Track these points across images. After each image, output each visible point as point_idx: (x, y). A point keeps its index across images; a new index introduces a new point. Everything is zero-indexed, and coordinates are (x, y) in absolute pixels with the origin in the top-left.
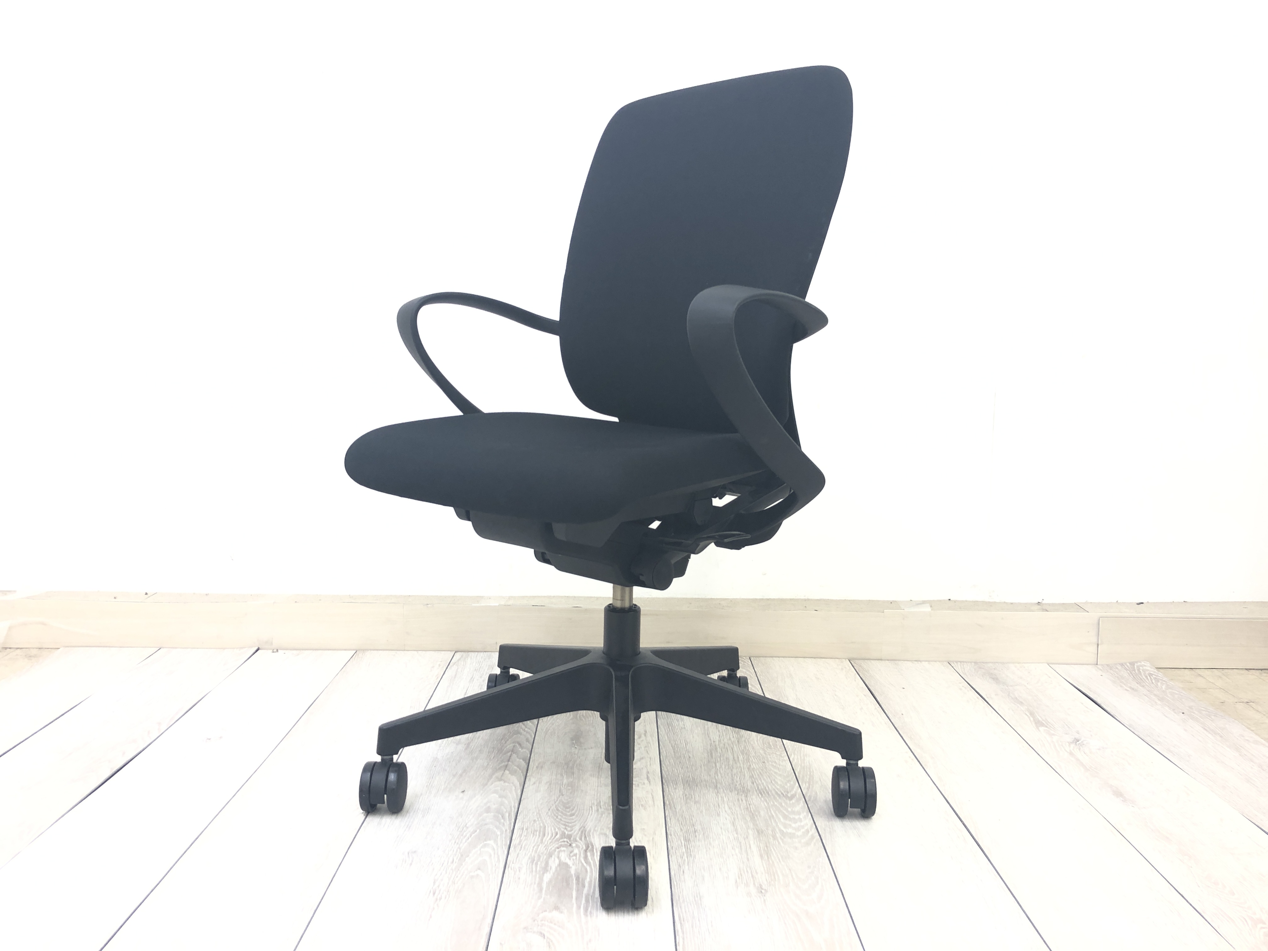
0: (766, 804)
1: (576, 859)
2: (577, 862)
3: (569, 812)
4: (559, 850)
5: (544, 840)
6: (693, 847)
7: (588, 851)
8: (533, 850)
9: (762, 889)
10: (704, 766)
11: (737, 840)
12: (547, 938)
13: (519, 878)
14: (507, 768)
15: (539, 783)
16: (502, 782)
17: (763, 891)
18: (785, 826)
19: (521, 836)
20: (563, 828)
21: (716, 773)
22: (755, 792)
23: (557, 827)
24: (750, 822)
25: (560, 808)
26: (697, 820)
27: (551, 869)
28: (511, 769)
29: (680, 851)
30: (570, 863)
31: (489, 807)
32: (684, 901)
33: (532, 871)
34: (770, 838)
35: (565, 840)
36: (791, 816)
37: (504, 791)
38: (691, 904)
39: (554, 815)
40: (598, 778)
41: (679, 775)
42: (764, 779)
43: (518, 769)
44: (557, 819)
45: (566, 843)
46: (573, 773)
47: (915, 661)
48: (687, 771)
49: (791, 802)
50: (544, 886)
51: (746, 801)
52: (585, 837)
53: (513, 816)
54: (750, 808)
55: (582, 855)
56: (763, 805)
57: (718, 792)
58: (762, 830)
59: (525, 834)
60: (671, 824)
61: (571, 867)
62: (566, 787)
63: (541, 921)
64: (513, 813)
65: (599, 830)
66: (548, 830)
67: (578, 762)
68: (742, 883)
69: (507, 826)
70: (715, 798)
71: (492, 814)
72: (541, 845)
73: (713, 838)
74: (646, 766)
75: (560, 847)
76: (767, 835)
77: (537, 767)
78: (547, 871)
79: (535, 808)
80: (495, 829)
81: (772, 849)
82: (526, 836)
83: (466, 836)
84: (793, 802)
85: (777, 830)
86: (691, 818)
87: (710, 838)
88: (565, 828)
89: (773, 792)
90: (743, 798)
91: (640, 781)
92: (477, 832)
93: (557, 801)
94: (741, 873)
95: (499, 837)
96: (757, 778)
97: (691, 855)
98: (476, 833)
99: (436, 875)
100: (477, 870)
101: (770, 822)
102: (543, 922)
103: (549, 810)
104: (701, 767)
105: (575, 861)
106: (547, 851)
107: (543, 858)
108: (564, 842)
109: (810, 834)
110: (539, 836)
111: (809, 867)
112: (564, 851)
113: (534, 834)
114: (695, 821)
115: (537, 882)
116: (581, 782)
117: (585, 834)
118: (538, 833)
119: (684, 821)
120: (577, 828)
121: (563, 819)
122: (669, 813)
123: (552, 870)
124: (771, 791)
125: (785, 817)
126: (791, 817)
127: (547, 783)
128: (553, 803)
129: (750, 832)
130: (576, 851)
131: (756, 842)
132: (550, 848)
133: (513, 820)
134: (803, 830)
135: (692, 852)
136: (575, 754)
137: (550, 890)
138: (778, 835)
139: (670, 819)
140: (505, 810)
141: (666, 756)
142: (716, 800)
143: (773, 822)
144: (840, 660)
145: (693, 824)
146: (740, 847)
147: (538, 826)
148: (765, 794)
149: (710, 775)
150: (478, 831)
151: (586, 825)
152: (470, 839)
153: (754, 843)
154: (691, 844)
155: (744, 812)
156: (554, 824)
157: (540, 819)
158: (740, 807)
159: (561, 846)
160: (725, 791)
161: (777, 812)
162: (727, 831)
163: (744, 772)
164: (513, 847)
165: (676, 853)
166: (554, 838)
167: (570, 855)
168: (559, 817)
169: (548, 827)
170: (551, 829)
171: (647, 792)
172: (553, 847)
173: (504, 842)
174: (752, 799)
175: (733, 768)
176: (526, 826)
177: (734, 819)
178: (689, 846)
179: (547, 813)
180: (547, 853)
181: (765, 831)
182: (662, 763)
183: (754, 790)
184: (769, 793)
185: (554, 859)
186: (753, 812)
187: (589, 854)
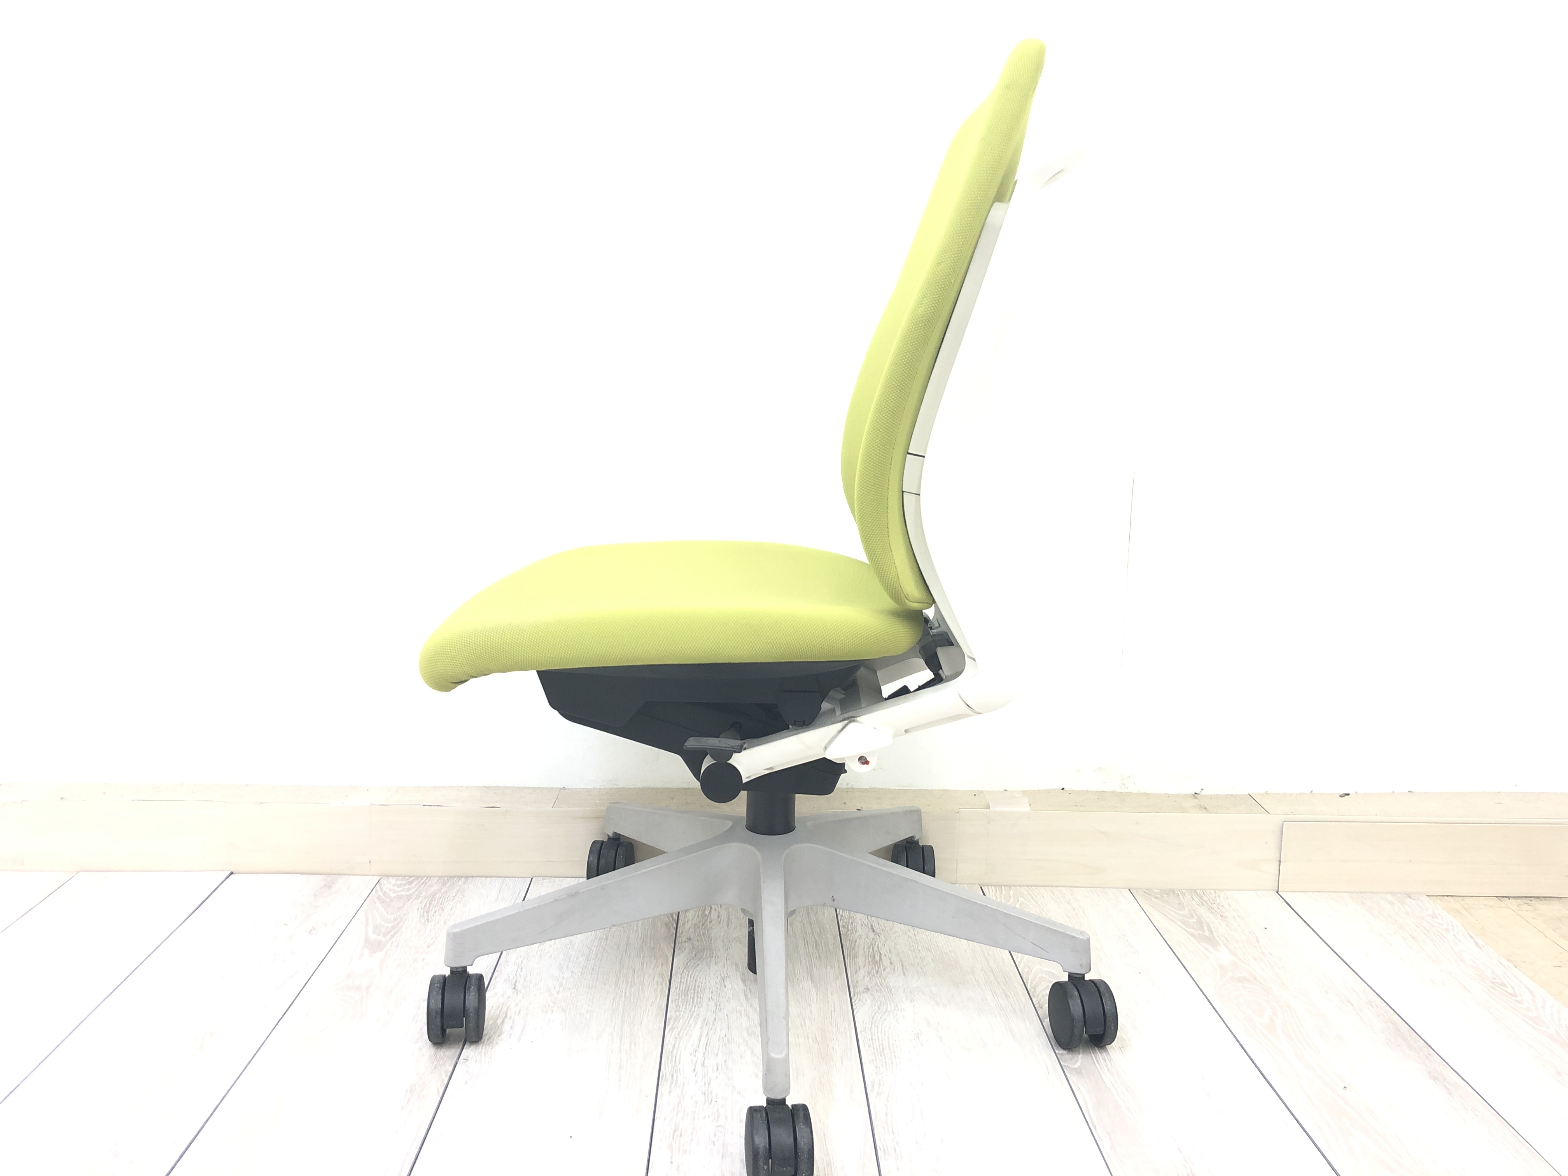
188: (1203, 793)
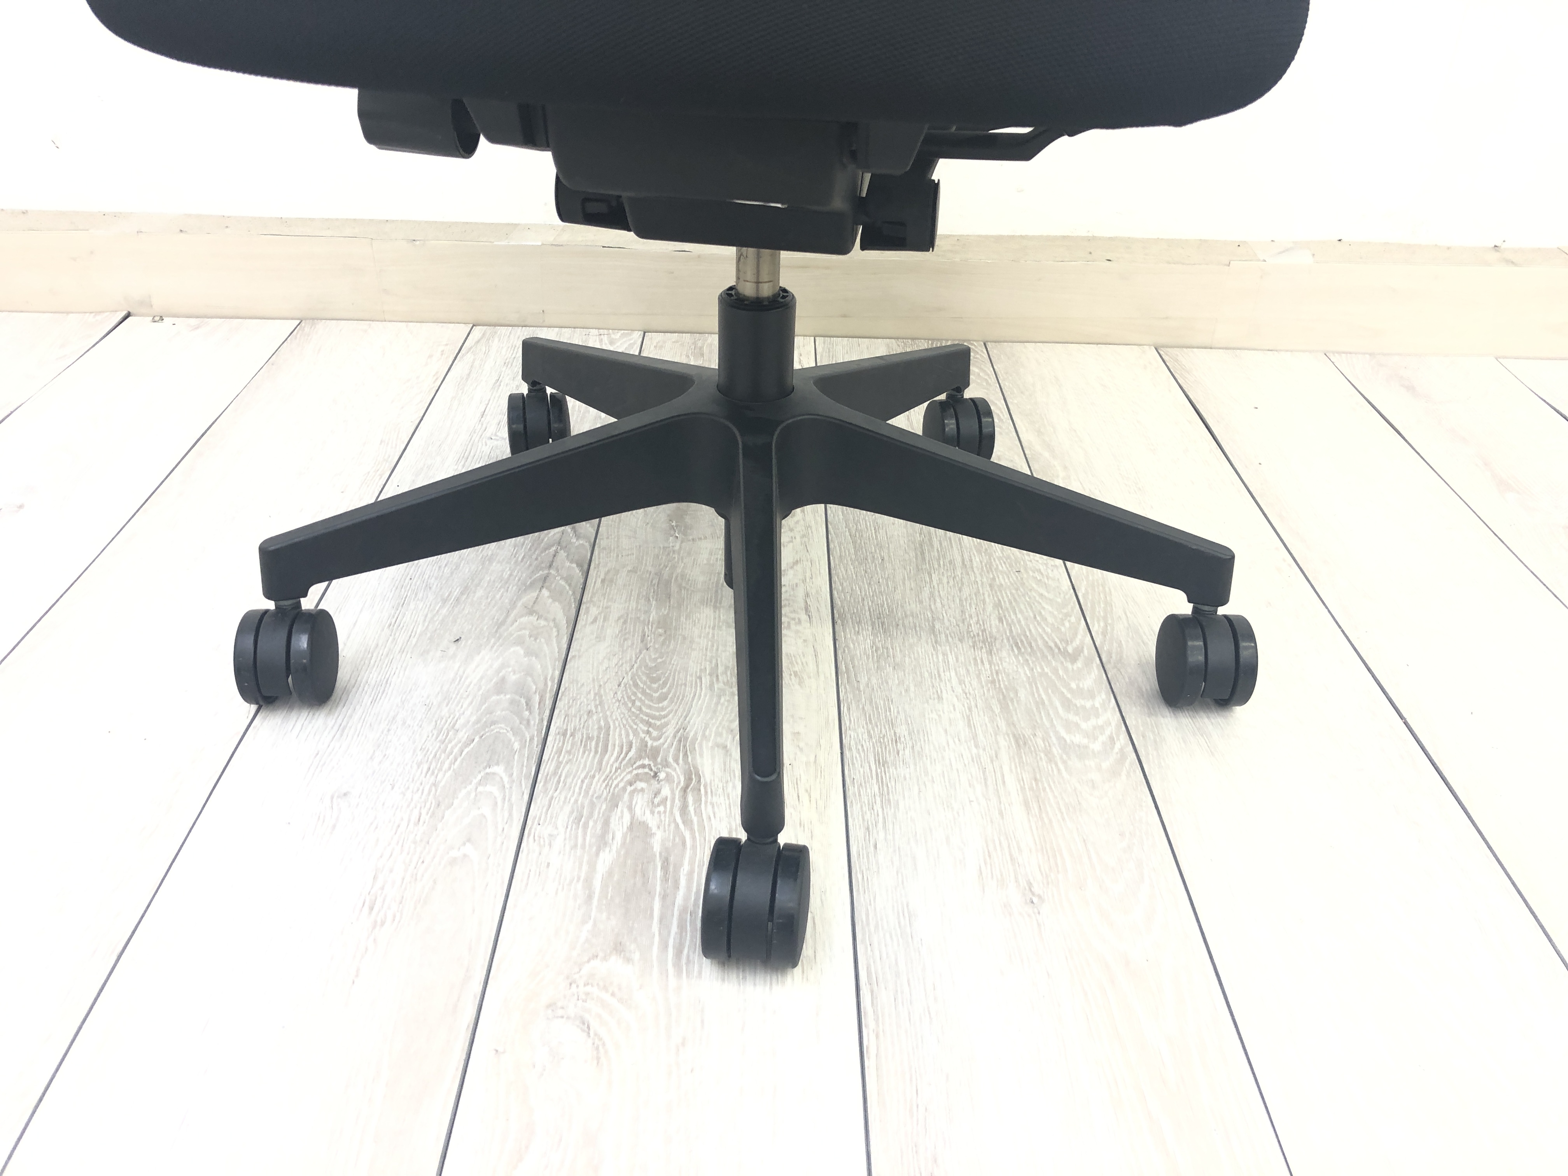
0: (1028, 672)
1: (665, 812)
2: (667, 820)
3: (656, 691)
4: (632, 788)
5: (604, 763)
6: (893, 783)
7: (688, 790)
8: (581, 788)
9: (1033, 894)
10: (909, 579)
11: (977, 763)
12: (596, 1034)
13: (549, 864)
14: (547, 584)
15: (604, 620)
16: (533, 618)
17: (1035, 900)
18: (1069, 726)
19: (559, 751)
20: (643, 732)
21: (932, 594)
22: (1005, 641)
23: (631, 727)
24: (1000, 717)
25: (641, 683)
26: (898, 712)
27: (613, 839)
28: (553, 586)
29: (869, 790)
30: (652, 822)
31: (503, 680)
32: (877, 927)
33: (576, 846)
34: (1041, 758)
35: (646, 762)
36: (1079, 702)
37: (536, 639)
38: (891, 937)
39: (629, 698)
40: (715, 607)
41: (863, 600)
42: (1021, 611)
43: (568, 588)
44: (633, 710)
45: (647, 770)
46: (669, 596)
47: (1268, 350)
48: (879, 592)
49: (1075, 667)
50: (597, 884)
51: (990, 663)
52: (685, 755)
53: (547, 702)
54: (999, 681)
55: (677, 801)
56: (1023, 675)
57: (936, 642)
58: (1024, 736)
59: (569, 748)
60: (850, 721)
61: (655, 834)
62: (653, 630)
63: (585, 985)
64: (548, 695)
65: (713, 735)
66: (614, 735)
67: (679, 571)
68: (992, 877)
69: (534, 733)
70: (932, 655)
71: (508, 696)
72: (597, 777)
73: (931, 758)
74: (804, 581)
75: (635, 782)
76: (1035, 751)
77: (603, 581)
78: (606, 844)
79: (593, 680)
80: (510, 735)
81: (1046, 785)
82: (569, 752)
83: (451, 753)
84: (1078, 668)
85: (1054, 739)
86: (889, 704)
87: (925, 758)
88: (648, 732)
89: (1040, 642)
90: (985, 656)
91: (792, 615)
92: (476, 741)
93: (636, 662)
94: (989, 852)
95: (516, 757)
96: (1007, 609)
97: (889, 800)
98: (472, 745)
99: (381, 857)
100: (464, 844)
101: (1037, 717)
102: (589, 989)
103: (619, 685)
104: (904, 584)
105: (663, 816)
106: (609, 790)
107: (600, 809)
108: (643, 766)
109: (1118, 746)
110: (596, 752)
111: (1122, 834)
112: (642, 790)
113: (585, 746)
114: (896, 714)
115: (583, 875)
116: (683, 619)
117: (685, 746)
118: (593, 743)
119: (874, 715)
120: (670, 731)
121: (644, 709)
122: (846, 692)
123: (615, 842)
124: (1036, 641)
125: (1067, 704)
126: (1078, 705)
127: (619, 619)
128: (628, 669)
129: (1003, 743)
130: (666, 791)
131: (1014, 770)
132: (615, 782)
133: (547, 713)
134: (1103, 738)
135: (892, 792)
136: (674, 551)
137: (609, 895)
138: (1054, 750)
139: (849, 709)
140: (534, 687)
141: (841, 556)
142: (934, 661)
143: (1044, 718)
144: (1141, 347)
145: (892, 720)
146: (983, 780)
147: (596, 727)
148: (1025, 648)
149: (921, 602)
150: (477, 739)
151: (689, 722)
152: (459, 760)
153: (1011, 770)
154: (889, 772)
155: (989, 690)
156: (627, 720)
157: (599, 707)
158: (978, 676)
159: (638, 778)
160: (950, 639)
161: (1050, 691)
162: (956, 740)
163: (983, 594)
164: (542, 784)
165: (860, 795)
166: (624, 759)
167: (653, 803)
168: (638, 703)
169: (615, 728)
170: (620, 735)
171: (805, 641)
172: (622, 779)
173: (525, 768)
174: (1001, 659)
175: (963, 584)
176: (572, 725)
177: (970, 709)
178: (886, 777)
179: (616, 693)
180: (609, 798)
181: (1031, 741)
182: (833, 572)
183: (1004, 636)
184: (1033, 644)
185: (622, 812)
186: (1004, 691)
187: (690, 799)
188: (1504, 246)
